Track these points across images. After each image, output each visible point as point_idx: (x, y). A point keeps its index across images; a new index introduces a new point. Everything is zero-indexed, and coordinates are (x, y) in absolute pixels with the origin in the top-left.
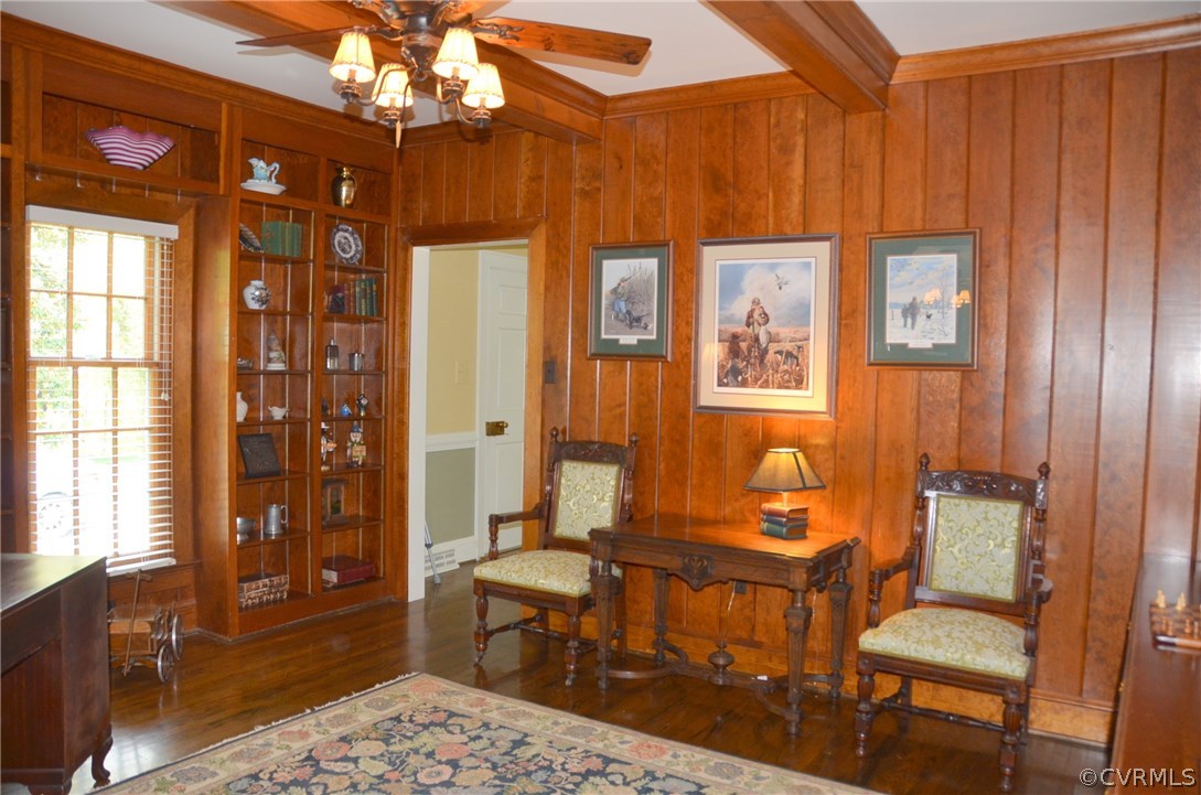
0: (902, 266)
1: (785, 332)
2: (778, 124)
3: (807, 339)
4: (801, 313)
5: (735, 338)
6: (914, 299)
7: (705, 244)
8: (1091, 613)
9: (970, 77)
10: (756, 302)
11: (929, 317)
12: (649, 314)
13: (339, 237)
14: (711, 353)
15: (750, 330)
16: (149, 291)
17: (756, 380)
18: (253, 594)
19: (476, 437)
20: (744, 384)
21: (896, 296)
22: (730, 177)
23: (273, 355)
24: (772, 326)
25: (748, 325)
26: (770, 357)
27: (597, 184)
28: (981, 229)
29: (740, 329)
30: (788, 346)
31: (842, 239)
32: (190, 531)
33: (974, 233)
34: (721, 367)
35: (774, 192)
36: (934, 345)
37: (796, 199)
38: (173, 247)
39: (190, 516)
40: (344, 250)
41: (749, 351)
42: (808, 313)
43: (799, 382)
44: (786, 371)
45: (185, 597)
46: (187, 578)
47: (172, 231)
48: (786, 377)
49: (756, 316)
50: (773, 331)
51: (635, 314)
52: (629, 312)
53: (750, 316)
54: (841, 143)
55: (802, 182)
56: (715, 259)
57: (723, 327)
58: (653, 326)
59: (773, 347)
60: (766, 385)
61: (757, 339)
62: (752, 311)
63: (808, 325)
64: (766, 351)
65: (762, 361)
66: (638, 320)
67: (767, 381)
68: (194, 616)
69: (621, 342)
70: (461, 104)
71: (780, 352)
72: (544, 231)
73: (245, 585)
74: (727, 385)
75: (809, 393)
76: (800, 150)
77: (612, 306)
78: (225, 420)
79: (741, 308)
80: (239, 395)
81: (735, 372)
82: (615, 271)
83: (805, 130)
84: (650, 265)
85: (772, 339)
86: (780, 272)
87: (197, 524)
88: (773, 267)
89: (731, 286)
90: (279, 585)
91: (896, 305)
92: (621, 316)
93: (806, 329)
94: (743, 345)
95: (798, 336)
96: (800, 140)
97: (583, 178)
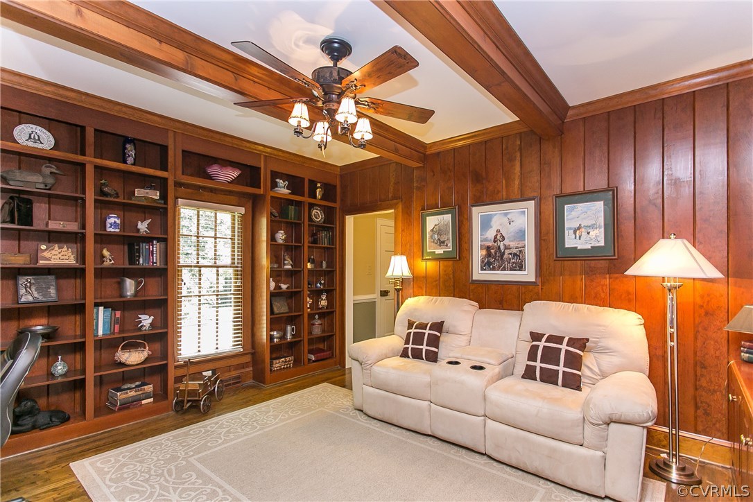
0: (573, 209)
1: (513, 244)
2: (507, 148)
3: (524, 247)
4: (521, 235)
5: (488, 248)
6: (580, 225)
7: (473, 206)
8: (698, 387)
9: (609, 112)
10: (498, 231)
11: (588, 233)
12: (448, 239)
13: (314, 212)
14: (478, 255)
15: (496, 244)
16: (233, 236)
17: (499, 267)
18: (277, 365)
19: (375, 296)
20: (493, 269)
21: (570, 223)
22: (484, 174)
23: (286, 262)
24: (506, 242)
25: (495, 242)
26: (506, 256)
27: (423, 183)
28: (617, 188)
29: (490, 244)
30: (515, 251)
31: (540, 199)
32: (250, 337)
33: (613, 190)
34: (482, 261)
35: (506, 181)
36: (591, 247)
37: (517, 182)
38: (243, 217)
39: (250, 331)
40: (316, 218)
41: (496, 254)
42: (525, 235)
43: (521, 268)
44: (514, 263)
45: (248, 367)
46: (248, 359)
47: (242, 210)
48: (514, 265)
49: (498, 237)
50: (507, 244)
51: (442, 240)
52: (439, 239)
53: (496, 237)
54: (539, 153)
55: (519, 174)
56: (478, 213)
57: (482, 243)
58: (450, 244)
59: (507, 252)
60: (504, 269)
61: (499, 248)
62: (497, 235)
63: (525, 240)
64: (504, 253)
65: (502, 258)
66: (443, 242)
67: (504, 267)
68: (251, 375)
69: (436, 253)
70: (353, 138)
71: (511, 254)
72: (401, 206)
73: (274, 361)
74: (485, 270)
75: (526, 272)
76: (518, 158)
77: (431, 237)
78: (265, 290)
79: (491, 234)
80: (271, 279)
81: (489, 264)
82: (432, 222)
83: (520, 149)
84: (448, 217)
85: (507, 247)
86: (509, 216)
87: (253, 335)
88: (506, 214)
89: (486, 224)
90: (289, 361)
91: (570, 229)
92: (435, 241)
93: (523, 242)
94: (493, 251)
95: (519, 246)
96: (518, 154)
97: (417, 181)
